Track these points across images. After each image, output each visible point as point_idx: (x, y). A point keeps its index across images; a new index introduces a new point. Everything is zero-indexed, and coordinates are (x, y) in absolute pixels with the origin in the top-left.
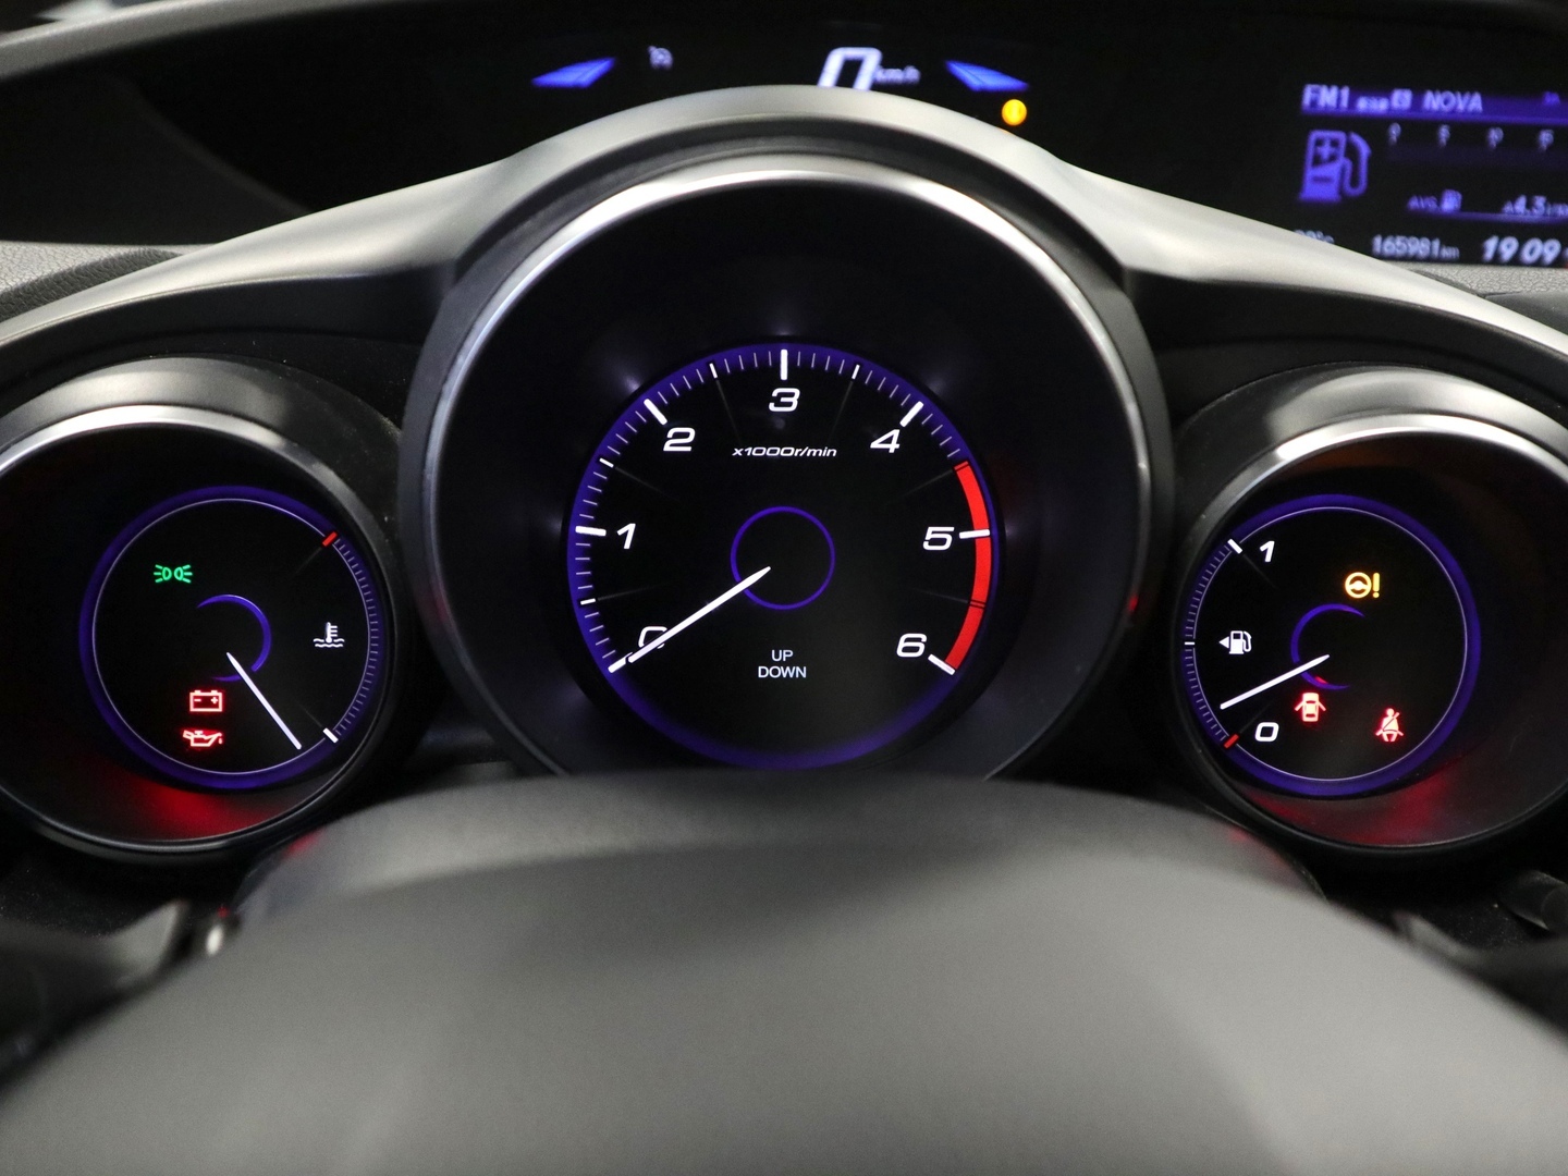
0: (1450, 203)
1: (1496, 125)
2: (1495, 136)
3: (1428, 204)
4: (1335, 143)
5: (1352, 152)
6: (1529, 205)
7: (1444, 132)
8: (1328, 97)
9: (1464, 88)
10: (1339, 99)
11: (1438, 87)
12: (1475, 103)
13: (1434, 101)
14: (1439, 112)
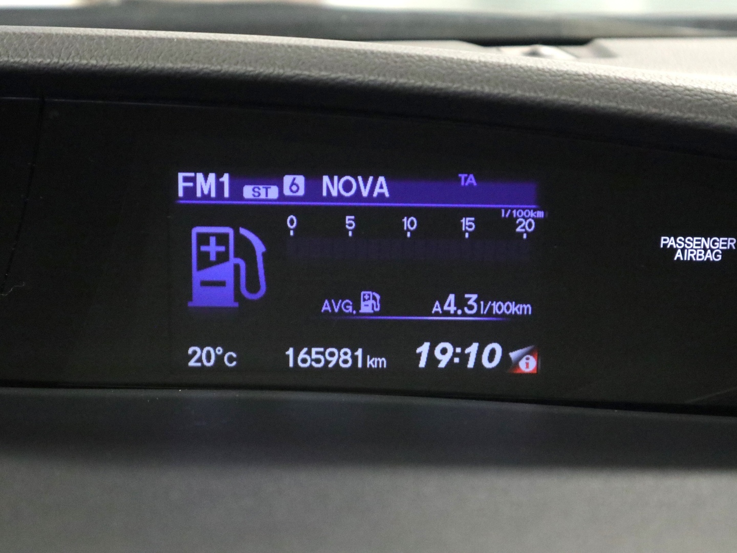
0: (369, 305)
1: (409, 212)
2: (409, 224)
3: (345, 306)
4: (222, 239)
5: (244, 249)
6: (461, 303)
7: (350, 221)
8: (206, 184)
9: (367, 170)
10: (220, 186)
11: (336, 171)
12: (382, 186)
13: (332, 186)
14: (340, 197)
